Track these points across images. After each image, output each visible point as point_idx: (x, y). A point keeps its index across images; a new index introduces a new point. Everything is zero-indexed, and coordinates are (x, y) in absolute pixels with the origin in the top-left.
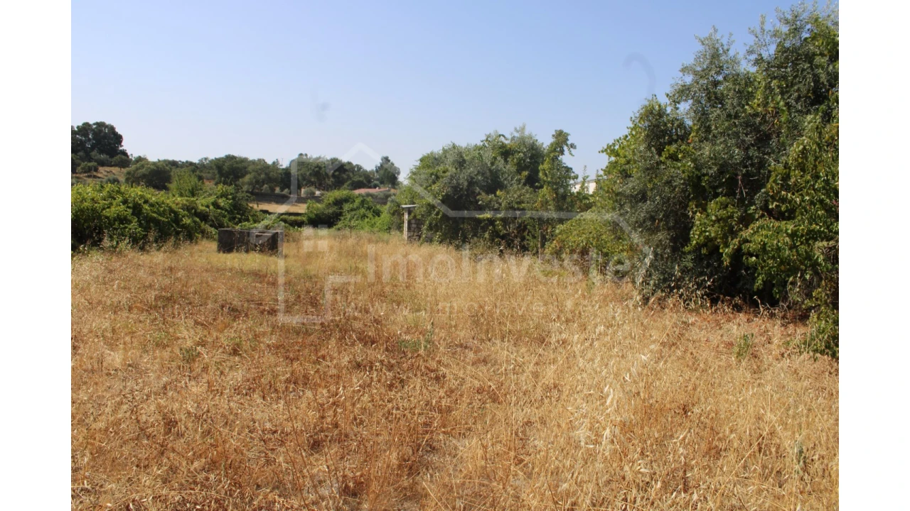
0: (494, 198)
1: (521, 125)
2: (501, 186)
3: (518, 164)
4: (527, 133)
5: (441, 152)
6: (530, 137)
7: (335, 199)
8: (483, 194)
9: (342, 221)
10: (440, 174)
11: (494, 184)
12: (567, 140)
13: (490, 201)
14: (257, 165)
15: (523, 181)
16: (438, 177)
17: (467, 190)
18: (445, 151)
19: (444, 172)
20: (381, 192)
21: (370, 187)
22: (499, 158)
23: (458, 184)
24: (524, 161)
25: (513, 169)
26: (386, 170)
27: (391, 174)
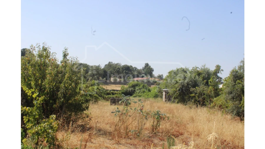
0: (195, 89)
1: (204, 65)
2: (198, 86)
3: (203, 78)
4: (206, 67)
5: (176, 70)
6: (207, 68)
7: (133, 85)
8: (192, 88)
9: (135, 94)
11: (195, 85)
12: (220, 68)
13: (194, 90)
15: (205, 83)
16: (177, 82)
17: (187, 87)
18: (178, 70)
22: (197, 76)
23: (184, 84)
24: (205, 77)
25: (201, 80)
26: (148, 69)
27: (149, 71)
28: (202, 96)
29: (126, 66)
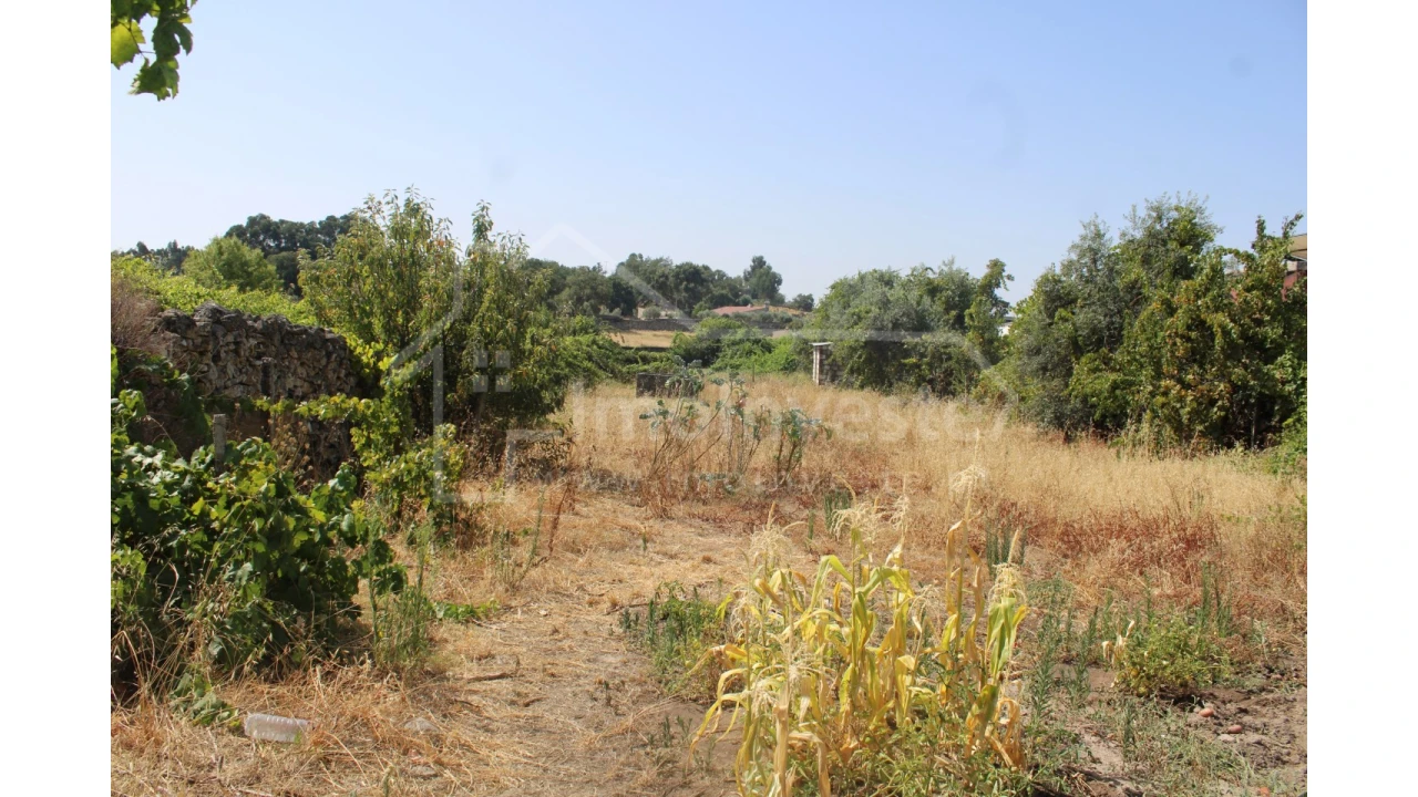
1: (950, 258)
2: (928, 328)
3: (947, 302)
4: (955, 267)
5: (857, 277)
6: (959, 271)
9: (720, 359)
10: (863, 315)
11: (921, 325)
12: (1004, 270)
14: (579, 275)
15: (951, 321)
16: (860, 318)
18: (862, 278)
19: (867, 312)
20: (755, 311)
21: (737, 304)
22: (925, 297)
23: (882, 326)
24: (953, 299)
25: (940, 309)
26: (760, 277)
27: (767, 283)
28: (942, 362)
29: (687, 267)
